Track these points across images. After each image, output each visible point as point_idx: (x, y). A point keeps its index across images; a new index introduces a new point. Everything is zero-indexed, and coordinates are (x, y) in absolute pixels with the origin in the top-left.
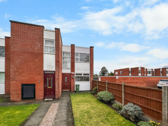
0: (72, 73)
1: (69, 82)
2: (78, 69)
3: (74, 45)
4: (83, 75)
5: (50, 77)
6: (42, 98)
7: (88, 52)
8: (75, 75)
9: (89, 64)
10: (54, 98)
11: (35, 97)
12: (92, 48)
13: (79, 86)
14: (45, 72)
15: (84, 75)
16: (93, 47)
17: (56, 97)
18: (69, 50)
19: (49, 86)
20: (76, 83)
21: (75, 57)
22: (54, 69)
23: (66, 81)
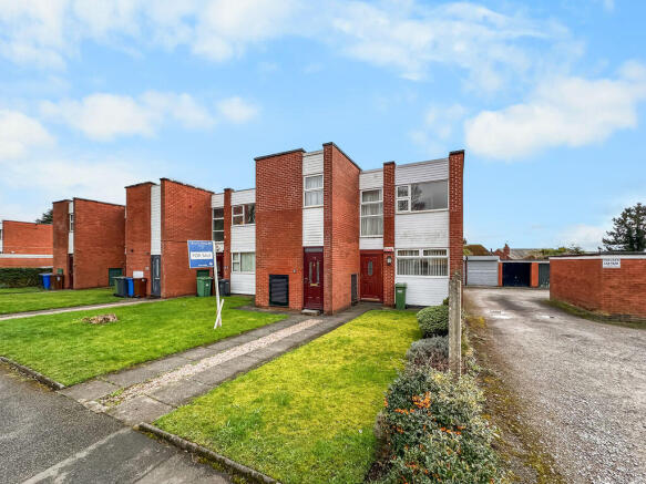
0: (388, 249)
1: (378, 273)
2: (405, 235)
3: (393, 163)
4: (421, 256)
6: (299, 306)
7: (443, 173)
8: (397, 256)
9: (447, 215)
10: (322, 311)
11: (287, 304)
12: (457, 158)
13: (404, 288)
14: (307, 250)
15: (426, 252)
16: (462, 153)
18: (377, 182)
19: (314, 282)
20: (399, 279)
21: (398, 199)
22: (321, 243)
23: (370, 273)
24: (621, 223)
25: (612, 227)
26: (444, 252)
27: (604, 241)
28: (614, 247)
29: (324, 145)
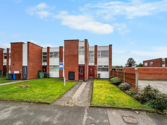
0: (95, 65)
1: (93, 71)
2: (100, 62)
3: (97, 46)
4: (103, 67)
5: (82, 68)
6: (78, 79)
7: (108, 49)
8: (98, 67)
9: (109, 58)
10: (84, 81)
11: (74, 79)
12: (110, 46)
13: (100, 74)
14: (80, 65)
15: (104, 66)
16: (112, 45)
17: (85, 80)
18: (93, 50)
19: (82, 73)
20: (98, 72)
21: (98, 54)
22: (84, 63)
23: (91, 71)
24: (128, 61)
25: (127, 62)
26: (108, 66)
27: (126, 64)
28: (127, 66)
29: (85, 40)
